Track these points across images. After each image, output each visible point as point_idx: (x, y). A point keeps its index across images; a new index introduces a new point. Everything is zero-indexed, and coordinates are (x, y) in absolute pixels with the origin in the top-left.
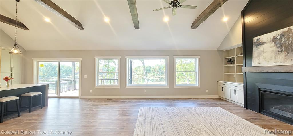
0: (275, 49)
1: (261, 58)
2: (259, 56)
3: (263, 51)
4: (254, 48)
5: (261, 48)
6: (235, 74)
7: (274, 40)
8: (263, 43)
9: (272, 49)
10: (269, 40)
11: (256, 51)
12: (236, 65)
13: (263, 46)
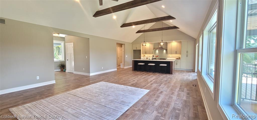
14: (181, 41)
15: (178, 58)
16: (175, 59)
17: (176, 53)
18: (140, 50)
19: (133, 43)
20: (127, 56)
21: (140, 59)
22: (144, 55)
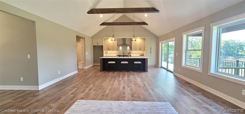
14: (145, 38)
15: (142, 55)
16: (139, 56)
17: (140, 50)
18: (103, 46)
19: (93, 38)
20: (87, 53)
21: (103, 56)
22: (107, 51)
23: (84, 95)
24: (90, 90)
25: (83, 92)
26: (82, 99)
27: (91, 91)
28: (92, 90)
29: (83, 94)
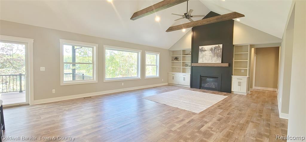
0: (212, 54)
1: (204, 58)
2: (203, 57)
3: (205, 55)
4: (200, 53)
5: (204, 53)
6: (181, 68)
7: (211, 50)
8: (205, 51)
9: (210, 54)
10: (209, 49)
11: (201, 55)
12: (182, 61)
13: (205, 52)
23: (191, 116)
24: (182, 120)
25: (192, 120)
26: (194, 114)
27: (182, 118)
28: (180, 119)
29: (192, 118)
